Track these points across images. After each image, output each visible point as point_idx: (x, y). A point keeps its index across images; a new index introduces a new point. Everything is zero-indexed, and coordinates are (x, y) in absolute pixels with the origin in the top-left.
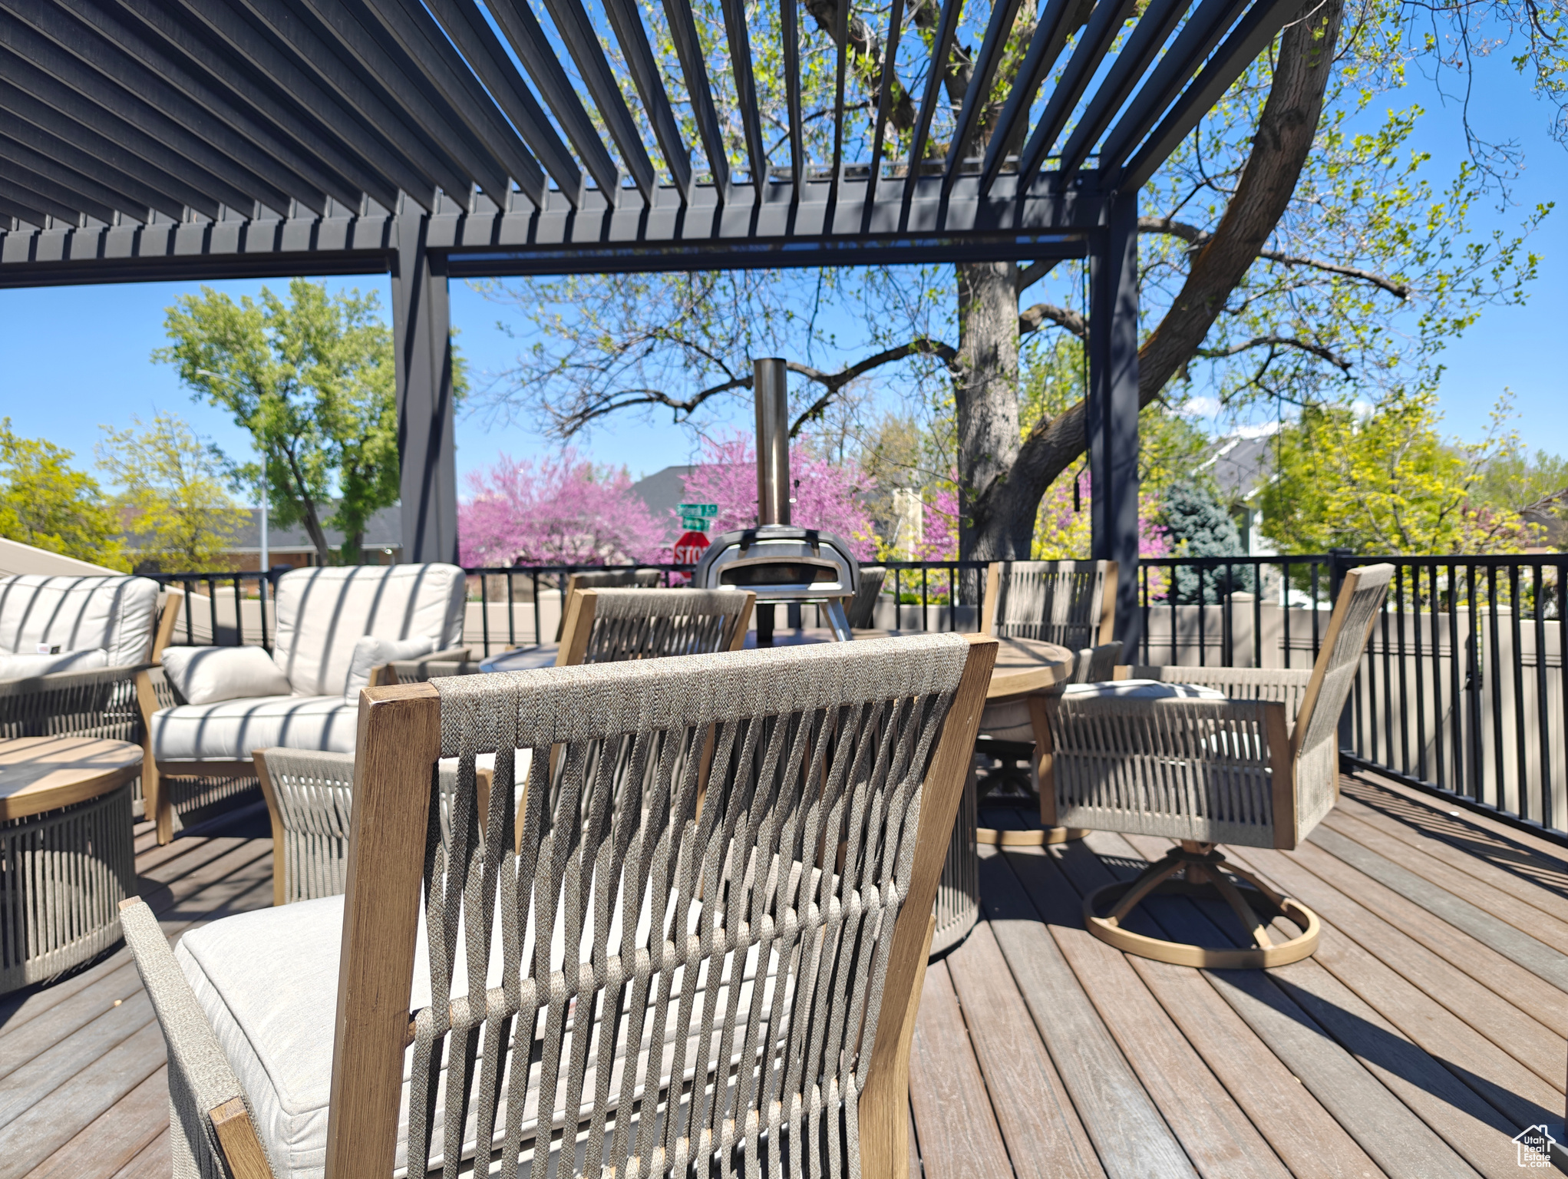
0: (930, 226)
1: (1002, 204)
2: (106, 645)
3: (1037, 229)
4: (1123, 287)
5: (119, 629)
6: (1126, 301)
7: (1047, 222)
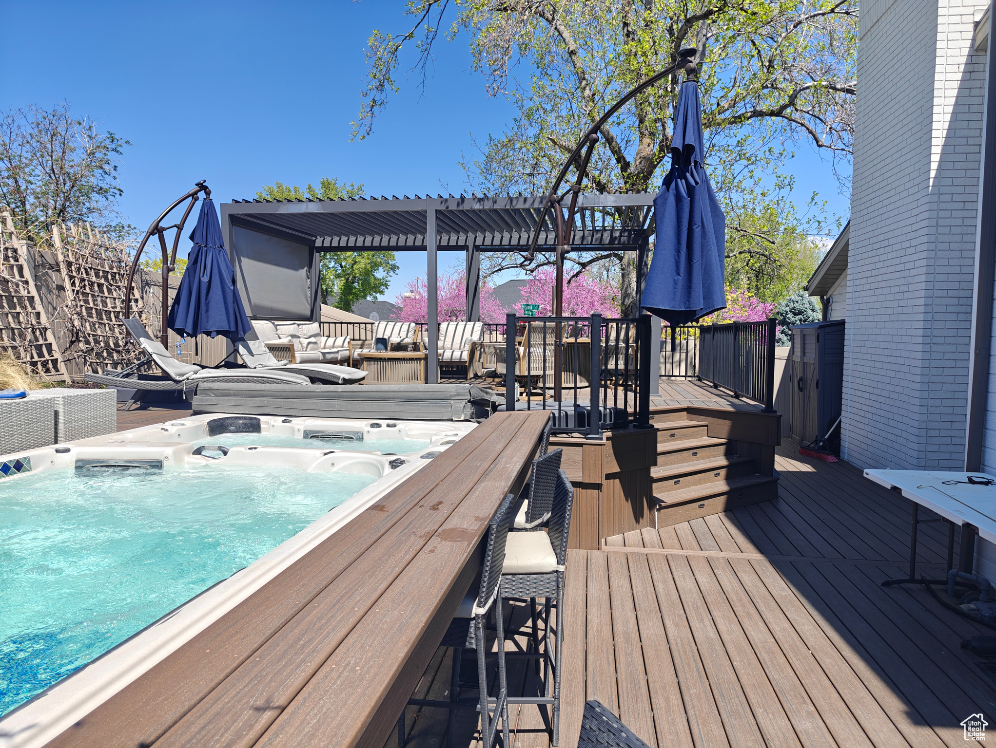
0: (598, 243)
1: (616, 238)
2: (407, 337)
3: (624, 244)
4: (645, 259)
5: (409, 334)
6: (645, 262)
7: (626, 242)
